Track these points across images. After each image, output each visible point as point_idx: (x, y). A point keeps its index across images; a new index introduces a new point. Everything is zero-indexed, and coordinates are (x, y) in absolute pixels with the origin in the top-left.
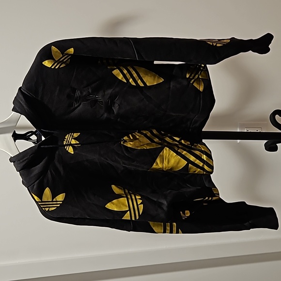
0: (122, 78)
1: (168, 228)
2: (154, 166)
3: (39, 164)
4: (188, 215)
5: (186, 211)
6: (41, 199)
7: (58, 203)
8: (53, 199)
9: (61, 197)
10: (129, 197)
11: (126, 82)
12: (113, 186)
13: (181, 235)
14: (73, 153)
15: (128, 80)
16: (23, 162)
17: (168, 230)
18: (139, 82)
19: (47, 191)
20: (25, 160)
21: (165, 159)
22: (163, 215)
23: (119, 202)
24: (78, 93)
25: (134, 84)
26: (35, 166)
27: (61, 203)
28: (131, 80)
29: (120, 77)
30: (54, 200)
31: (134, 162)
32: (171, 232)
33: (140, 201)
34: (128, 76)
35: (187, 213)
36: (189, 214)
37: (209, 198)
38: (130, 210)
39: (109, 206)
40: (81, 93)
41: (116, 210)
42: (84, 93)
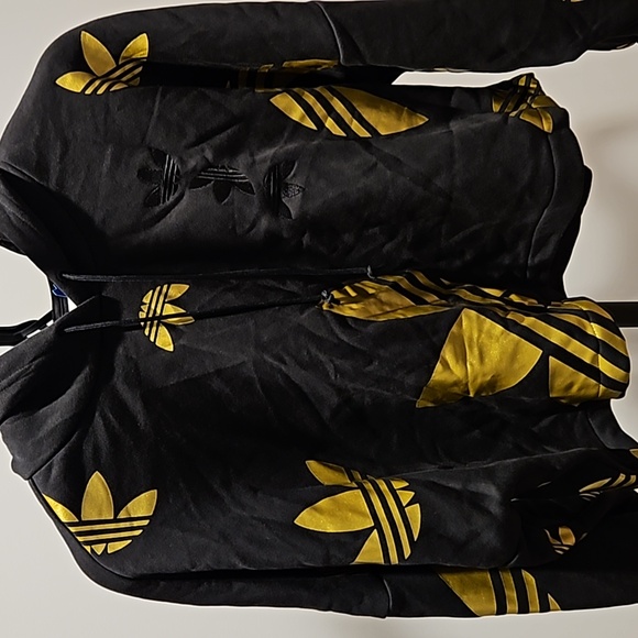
0: (303, 118)
1: (511, 594)
2: (438, 374)
3: (64, 393)
4: (572, 541)
5: (562, 531)
6: (77, 512)
7: (136, 524)
8: (116, 513)
9: (143, 505)
10: (369, 486)
11: (315, 128)
12: (312, 465)
13: (557, 616)
14: (171, 348)
15: (319, 123)
16: (9, 385)
17: (512, 601)
18: (355, 126)
19: (97, 485)
20: (17, 379)
21: (470, 347)
22: (490, 537)
23: (340, 506)
25: (339, 132)
26: (51, 402)
27: (146, 522)
28: (330, 123)
29: (297, 113)
30: (122, 515)
31: (371, 363)
32: (524, 608)
33: (406, 496)
34: (319, 110)
35: (566, 537)
36: (574, 540)
37: (628, 479)
38: (378, 525)
39: (307, 519)
40: (182, 161)
41: (331, 529)
42: (192, 163)
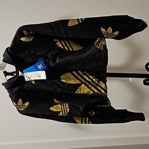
6: (17, 104)
7: (25, 107)
8: (23, 104)
9: (27, 104)
10: (62, 104)
14: (34, 83)
15: (64, 47)
18: (70, 48)
19: (20, 100)
23: (57, 107)
24: (38, 53)
25: (67, 49)
27: (27, 107)
29: (60, 46)
32: (85, 123)
33: (67, 107)
34: (64, 45)
38: (62, 111)
39: (51, 109)
